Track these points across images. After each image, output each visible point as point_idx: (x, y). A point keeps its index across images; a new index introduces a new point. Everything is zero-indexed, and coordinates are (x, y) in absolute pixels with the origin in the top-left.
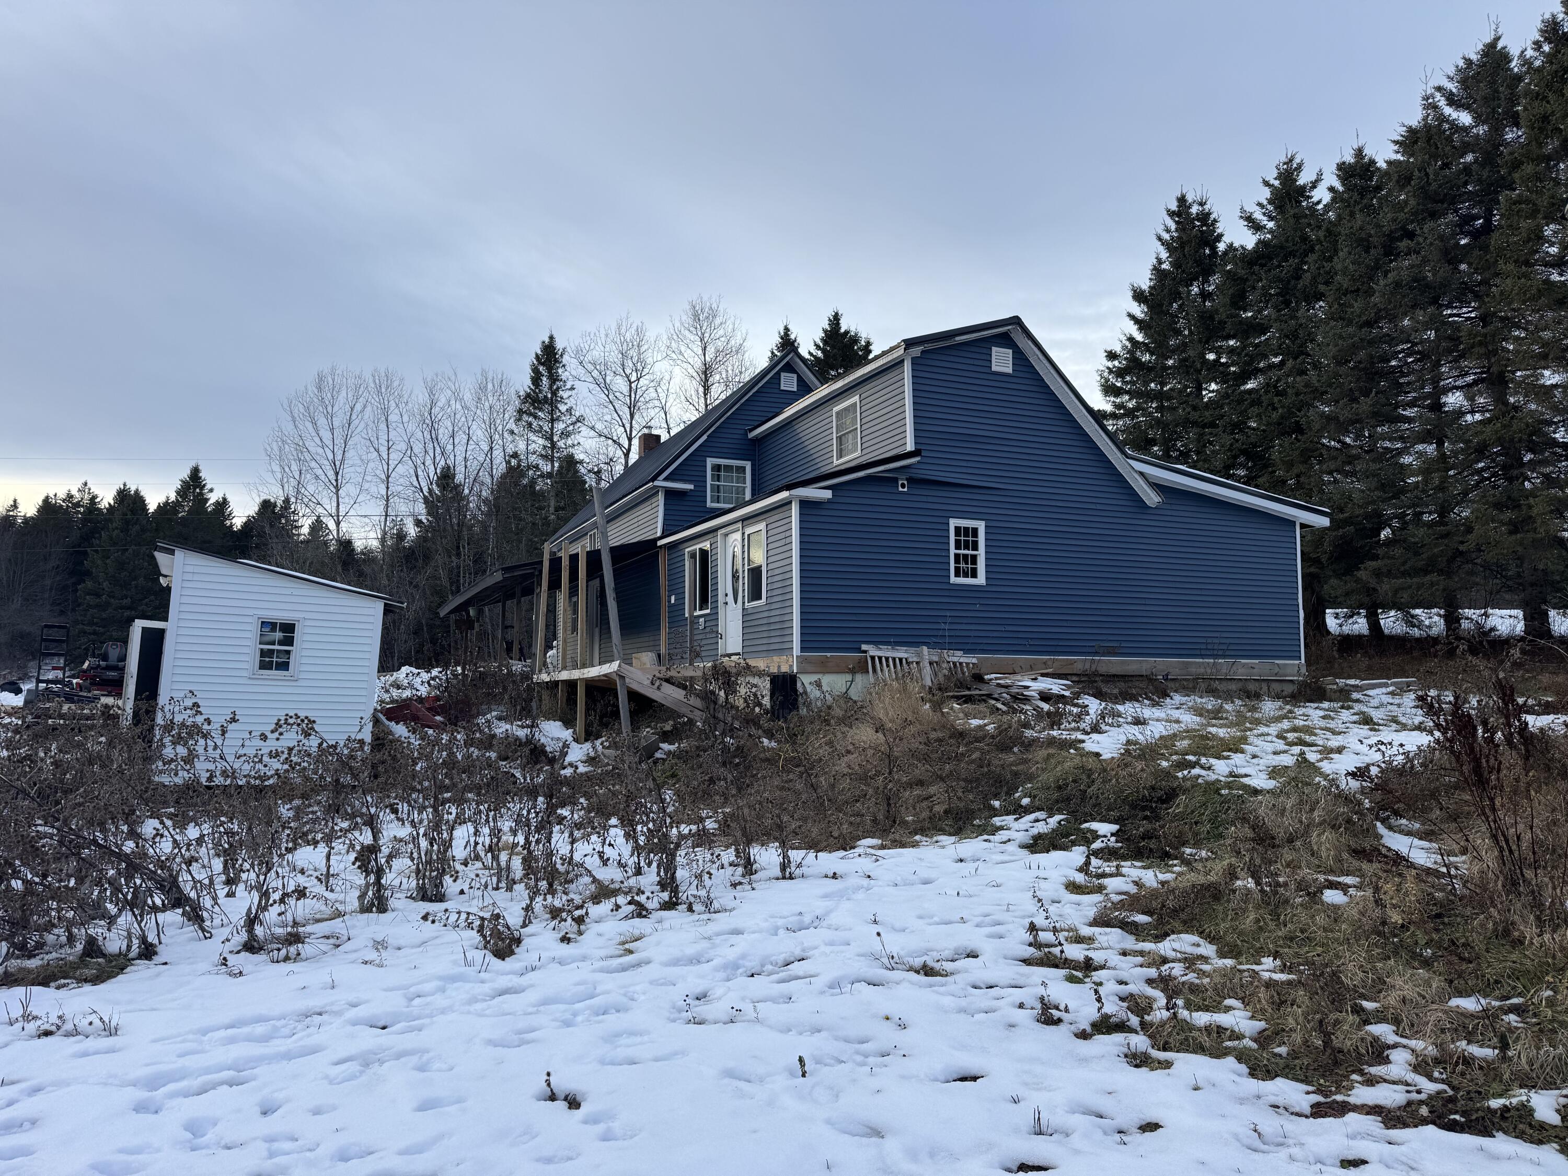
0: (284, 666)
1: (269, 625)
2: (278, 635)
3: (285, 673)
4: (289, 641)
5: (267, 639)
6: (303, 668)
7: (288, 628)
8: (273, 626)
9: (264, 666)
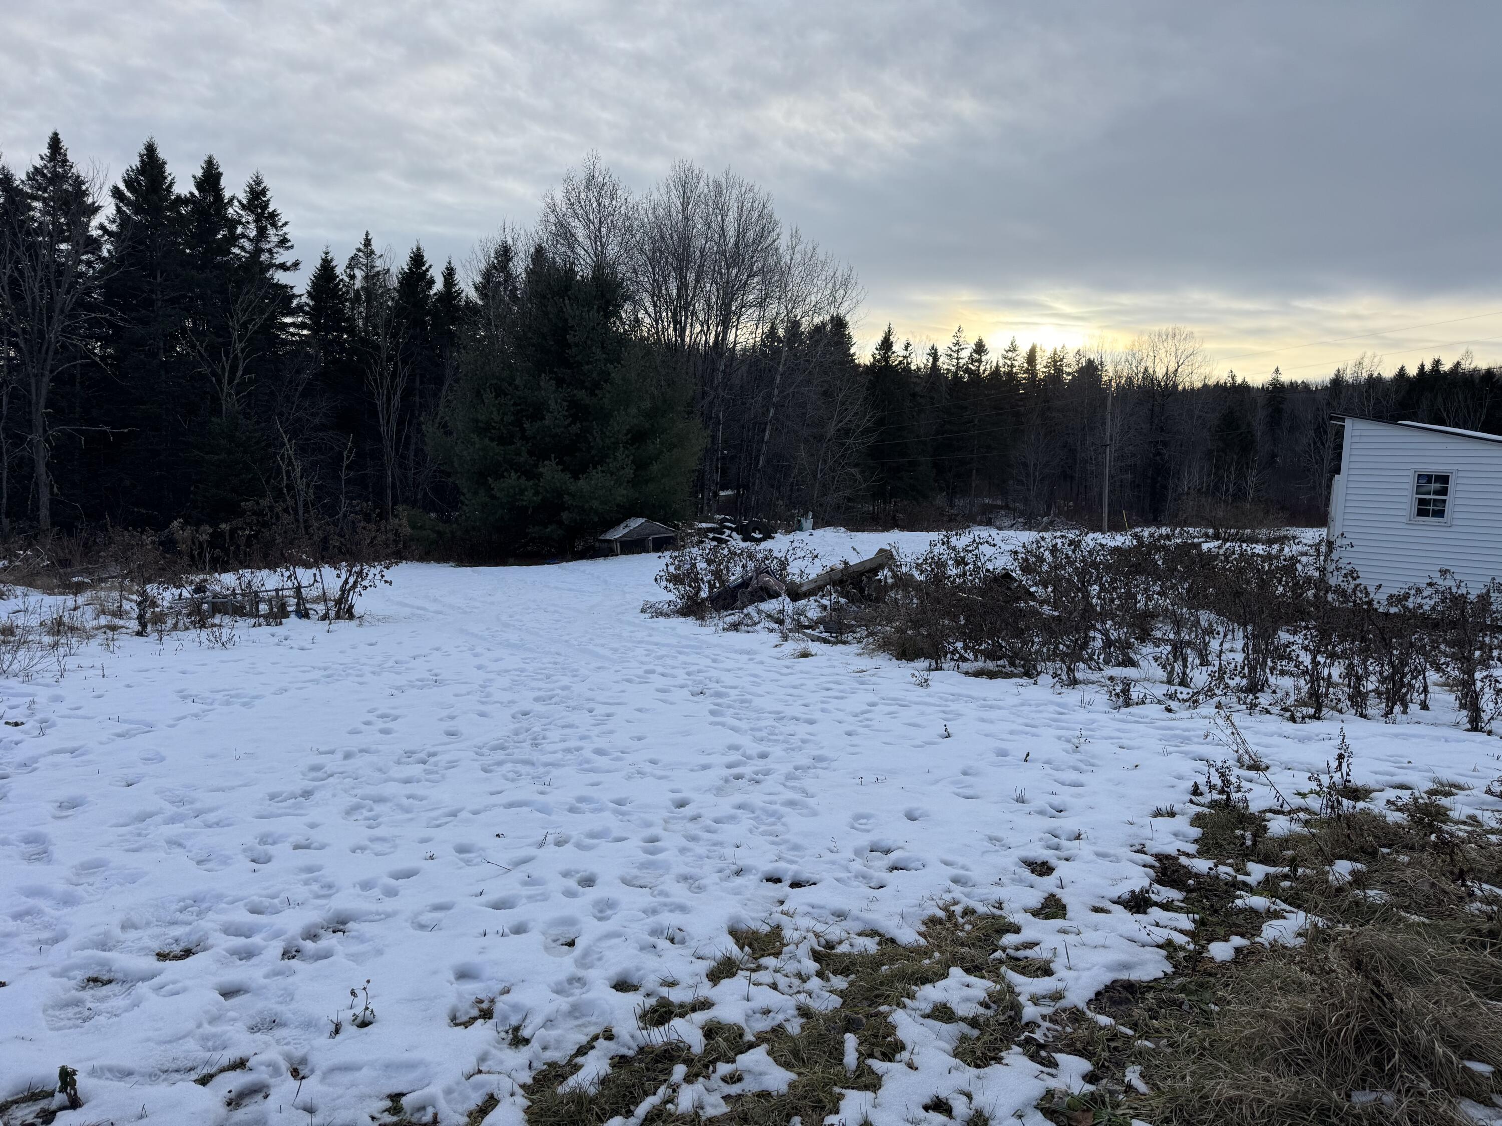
0: (1440, 513)
1: (1425, 478)
2: (1434, 486)
3: (1440, 519)
4: (1444, 491)
5: (1423, 490)
6: (1456, 515)
7: (1444, 479)
8: (1429, 478)
9: (1421, 513)
